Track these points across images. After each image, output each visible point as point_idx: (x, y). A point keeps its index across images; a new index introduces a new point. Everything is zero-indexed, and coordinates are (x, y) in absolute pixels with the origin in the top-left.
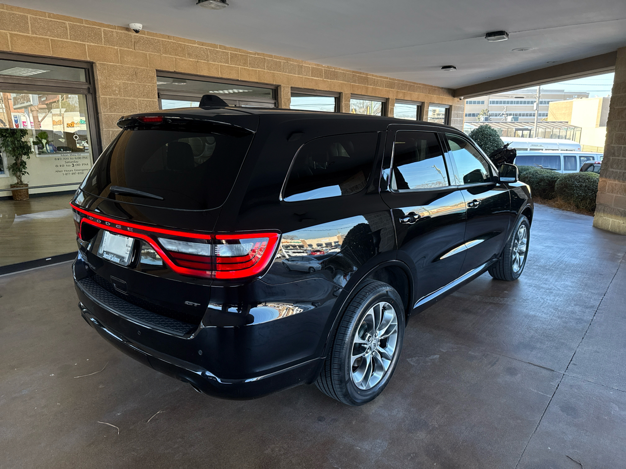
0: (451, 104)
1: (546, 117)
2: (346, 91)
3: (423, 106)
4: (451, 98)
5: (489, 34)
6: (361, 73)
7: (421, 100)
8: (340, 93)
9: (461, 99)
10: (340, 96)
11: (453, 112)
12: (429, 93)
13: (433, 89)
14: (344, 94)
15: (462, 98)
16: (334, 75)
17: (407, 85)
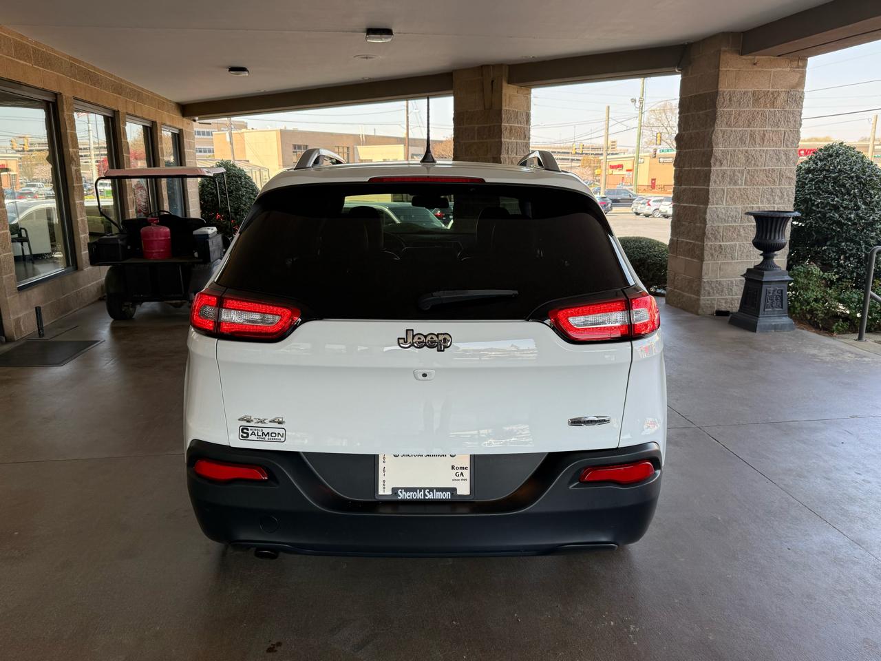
0: (181, 127)
1: (211, 154)
2: (67, 93)
3: (154, 129)
4: (181, 117)
5: (371, 31)
6: (80, 62)
7: (151, 118)
8: (56, 95)
9: (195, 121)
10: (56, 100)
11: (186, 140)
12: (159, 108)
13: (161, 103)
14: (64, 97)
15: (197, 118)
16: (46, 60)
17: (135, 91)
